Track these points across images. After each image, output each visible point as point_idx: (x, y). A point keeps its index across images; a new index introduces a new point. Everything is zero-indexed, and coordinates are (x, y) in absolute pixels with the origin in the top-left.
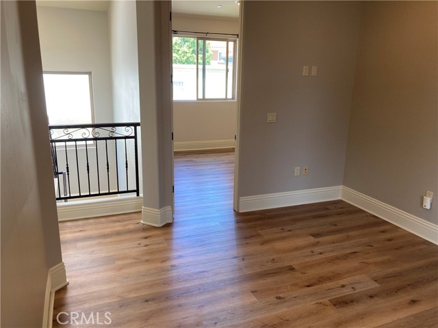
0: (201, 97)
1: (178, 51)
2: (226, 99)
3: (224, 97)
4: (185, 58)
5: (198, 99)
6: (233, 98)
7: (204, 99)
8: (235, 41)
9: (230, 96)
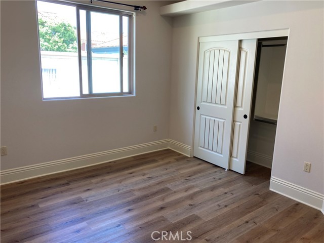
0: (86, 91)
1: (50, 40)
2: (122, 93)
3: (119, 91)
4: (57, 46)
5: (82, 95)
6: (130, 92)
7: (91, 94)
8: (130, 16)
9: (126, 90)
